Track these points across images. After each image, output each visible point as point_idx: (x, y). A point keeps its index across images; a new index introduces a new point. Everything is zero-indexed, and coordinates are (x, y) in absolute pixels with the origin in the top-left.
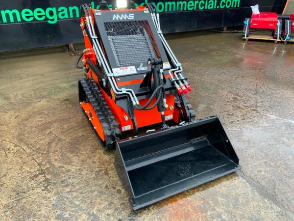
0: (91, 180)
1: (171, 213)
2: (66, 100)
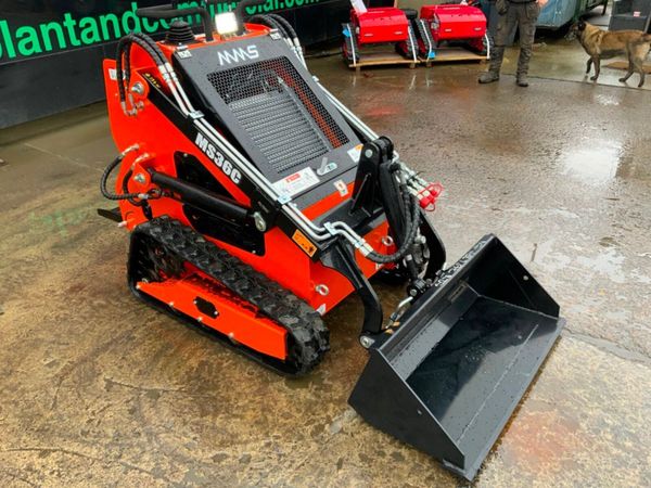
0: (320, 458)
1: (527, 454)
2: (73, 290)
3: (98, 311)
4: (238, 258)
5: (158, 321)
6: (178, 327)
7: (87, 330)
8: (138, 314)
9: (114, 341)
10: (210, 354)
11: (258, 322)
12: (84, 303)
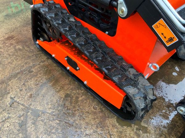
2: (8, 38)
3: (17, 52)
4: (95, 36)
5: (46, 63)
6: (57, 68)
7: (9, 63)
8: (37, 57)
9: (22, 72)
10: (72, 89)
11: (104, 82)
12: (12, 47)
